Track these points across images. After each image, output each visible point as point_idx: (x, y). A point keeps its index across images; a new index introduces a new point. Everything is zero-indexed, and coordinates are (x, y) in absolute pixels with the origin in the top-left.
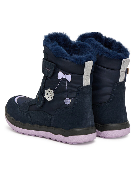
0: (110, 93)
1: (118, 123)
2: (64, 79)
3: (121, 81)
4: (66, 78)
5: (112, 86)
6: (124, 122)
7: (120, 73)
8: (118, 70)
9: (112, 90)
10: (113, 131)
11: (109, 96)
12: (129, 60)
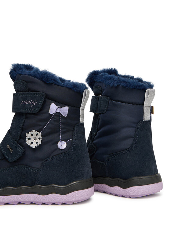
0: (133, 136)
1: (147, 175)
2: (57, 114)
3: (146, 120)
4: (61, 112)
5: (135, 125)
6: (155, 174)
7: (144, 109)
8: (141, 104)
9: (136, 132)
10: (140, 186)
11: (132, 139)
12: (154, 91)
